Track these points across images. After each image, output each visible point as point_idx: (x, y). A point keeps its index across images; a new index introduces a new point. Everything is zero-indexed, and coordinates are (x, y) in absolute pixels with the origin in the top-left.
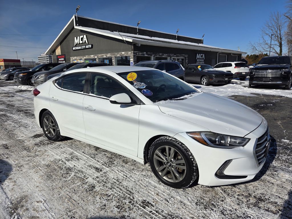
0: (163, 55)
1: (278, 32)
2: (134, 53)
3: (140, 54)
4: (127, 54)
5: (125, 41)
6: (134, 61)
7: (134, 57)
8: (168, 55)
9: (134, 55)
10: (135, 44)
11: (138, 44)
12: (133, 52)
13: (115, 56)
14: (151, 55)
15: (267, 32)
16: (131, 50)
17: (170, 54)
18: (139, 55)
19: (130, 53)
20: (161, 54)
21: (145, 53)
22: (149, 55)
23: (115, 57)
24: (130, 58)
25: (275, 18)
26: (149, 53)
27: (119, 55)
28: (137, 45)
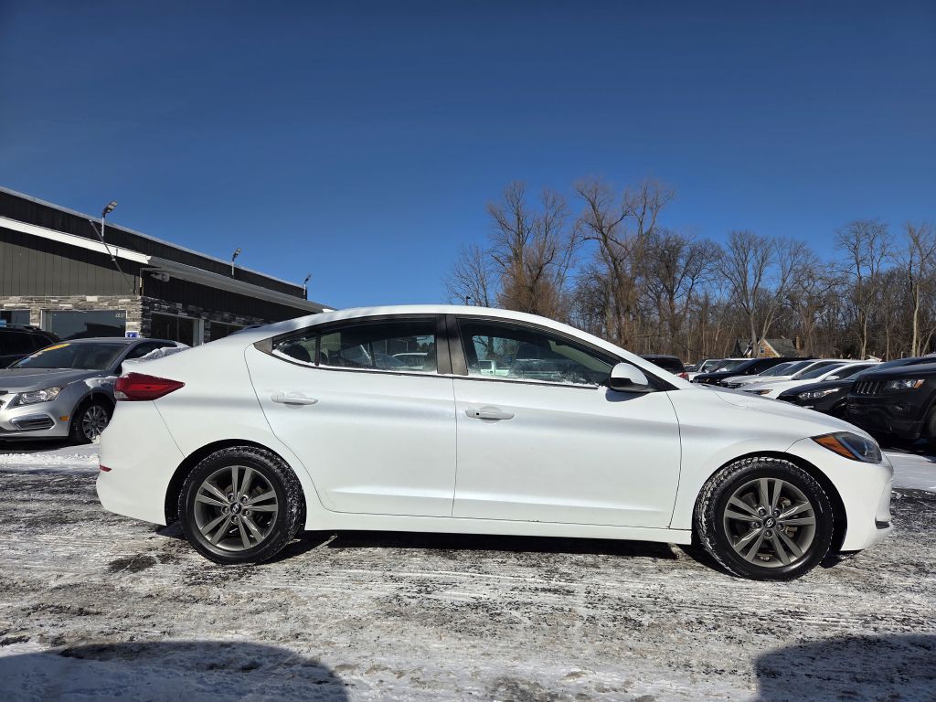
0: (234, 320)
1: (481, 291)
2: (144, 303)
3: (163, 309)
4: (109, 305)
5: (116, 257)
6: (142, 331)
7: (143, 316)
8: (248, 320)
9: (143, 310)
10: (150, 273)
11: (163, 275)
12: (139, 297)
13: (49, 307)
14: (198, 316)
15: (459, 291)
16: (134, 291)
17: (254, 319)
18: (160, 309)
19: (129, 300)
20: (226, 315)
21: (179, 306)
22: (190, 313)
23: (47, 312)
24: (124, 320)
25: (471, 259)
26: (191, 307)
27: (70, 306)
28: (159, 277)
